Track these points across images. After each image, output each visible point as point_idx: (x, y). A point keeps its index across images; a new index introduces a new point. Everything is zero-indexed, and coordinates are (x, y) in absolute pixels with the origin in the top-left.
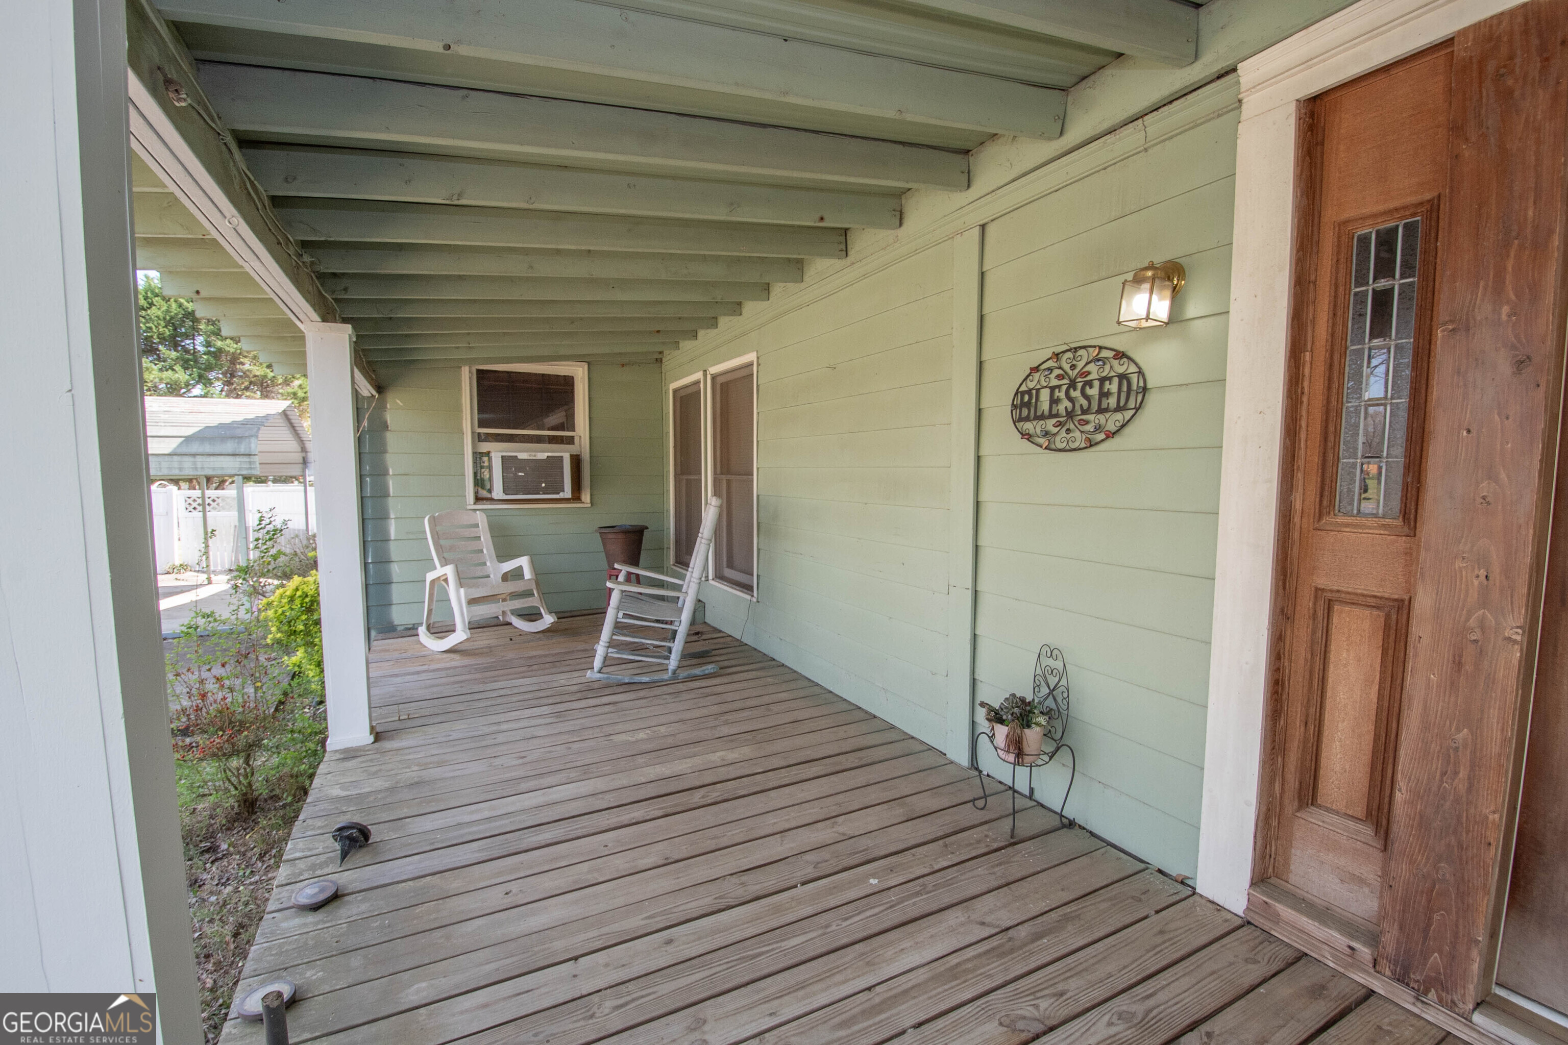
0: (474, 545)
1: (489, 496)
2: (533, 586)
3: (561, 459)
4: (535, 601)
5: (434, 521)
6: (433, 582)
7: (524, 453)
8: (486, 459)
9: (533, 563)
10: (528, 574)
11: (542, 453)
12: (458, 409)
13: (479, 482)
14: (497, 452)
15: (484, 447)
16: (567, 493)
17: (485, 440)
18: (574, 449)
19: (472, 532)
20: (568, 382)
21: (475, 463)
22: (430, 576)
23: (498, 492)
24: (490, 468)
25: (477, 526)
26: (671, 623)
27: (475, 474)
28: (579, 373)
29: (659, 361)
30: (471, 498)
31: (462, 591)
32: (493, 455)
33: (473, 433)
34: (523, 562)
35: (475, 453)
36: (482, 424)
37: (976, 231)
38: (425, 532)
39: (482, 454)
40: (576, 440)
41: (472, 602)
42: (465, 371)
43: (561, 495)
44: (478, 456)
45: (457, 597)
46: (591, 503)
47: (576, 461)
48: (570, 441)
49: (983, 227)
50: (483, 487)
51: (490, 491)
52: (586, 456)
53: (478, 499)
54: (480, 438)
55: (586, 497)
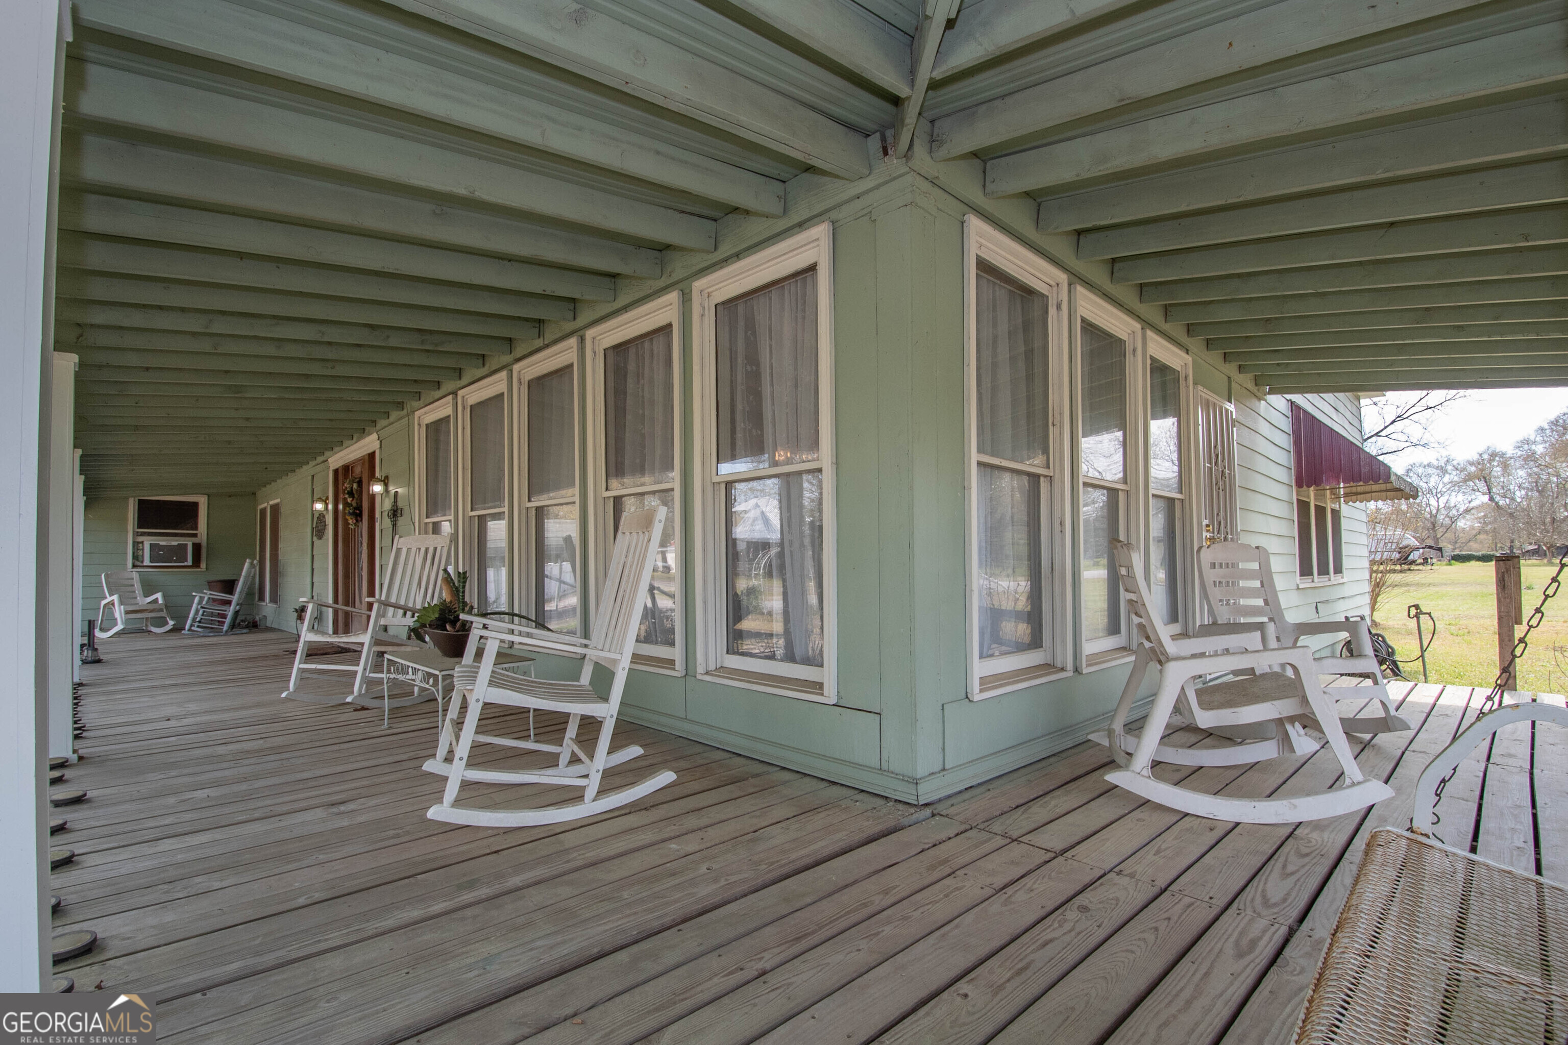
0: (130, 589)
1: (141, 564)
2: (163, 607)
3: (186, 545)
4: (164, 614)
5: (107, 577)
6: (105, 605)
7: (163, 541)
8: (140, 545)
9: (164, 596)
10: (160, 601)
11: (174, 542)
12: (126, 520)
13: (135, 557)
14: (147, 542)
15: (140, 539)
16: (190, 562)
17: (141, 535)
18: (196, 540)
19: (130, 582)
20: (195, 505)
21: (134, 547)
22: (104, 602)
23: (147, 562)
24: (143, 549)
25: (133, 579)
26: (225, 611)
27: (134, 553)
28: (202, 501)
29: (254, 494)
30: (130, 564)
31: (122, 607)
32: (145, 543)
33: (134, 531)
34: (159, 596)
35: (134, 542)
36: (139, 527)
37: (310, 478)
38: (102, 583)
39: (138, 543)
40: (199, 535)
41: (127, 612)
42: (131, 501)
43: (186, 564)
44: (136, 544)
45: (119, 612)
46: (207, 568)
47: (197, 548)
48: (195, 535)
49: (313, 476)
50: (138, 560)
51: (142, 562)
52: (204, 544)
53: (134, 566)
54: (136, 534)
55: (203, 565)
